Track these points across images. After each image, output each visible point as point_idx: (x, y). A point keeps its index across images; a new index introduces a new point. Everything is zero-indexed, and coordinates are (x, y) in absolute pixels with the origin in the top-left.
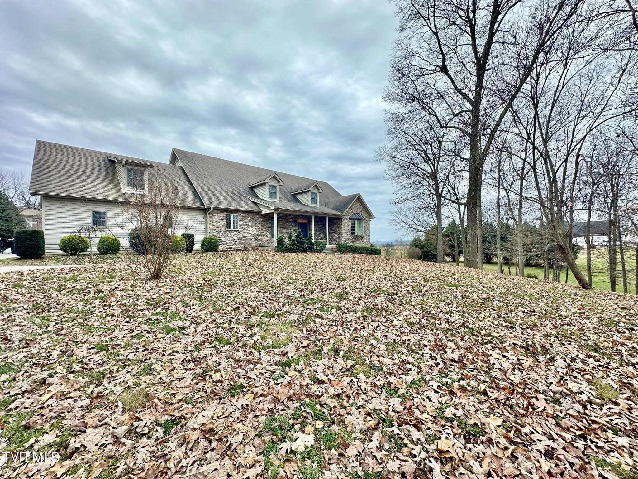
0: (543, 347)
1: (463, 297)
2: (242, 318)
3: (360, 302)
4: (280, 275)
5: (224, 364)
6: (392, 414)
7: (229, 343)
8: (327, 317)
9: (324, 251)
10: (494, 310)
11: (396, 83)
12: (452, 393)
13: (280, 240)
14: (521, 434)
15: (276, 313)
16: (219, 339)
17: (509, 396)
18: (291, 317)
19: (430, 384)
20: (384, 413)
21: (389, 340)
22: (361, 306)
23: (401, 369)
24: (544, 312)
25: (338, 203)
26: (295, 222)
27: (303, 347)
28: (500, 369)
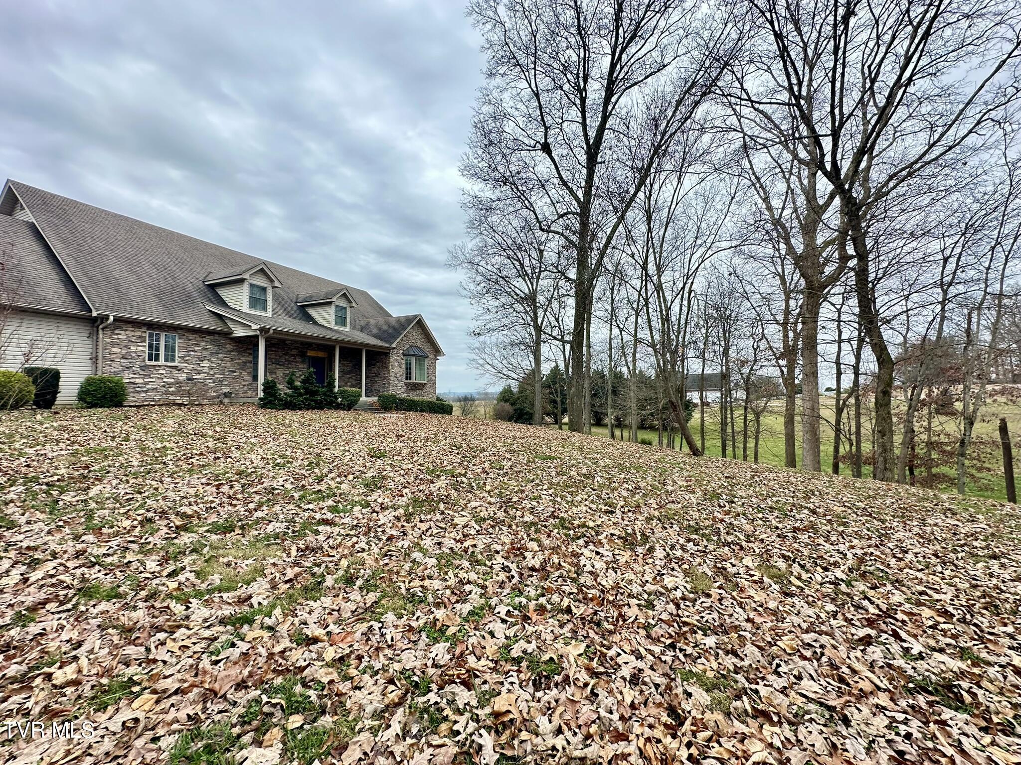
0: (643, 534)
1: (558, 474)
2: (156, 540)
3: (405, 491)
4: (260, 451)
5: (93, 641)
6: (431, 671)
7: (114, 595)
8: (343, 521)
9: (356, 407)
10: (594, 490)
11: (480, 152)
12: (526, 618)
13: (269, 387)
14: (606, 660)
15: (240, 524)
16: (87, 591)
17: (597, 608)
18: (270, 528)
19: (496, 611)
20: (418, 673)
21: (444, 549)
22: (405, 499)
23: (456, 594)
24: (650, 488)
25: (384, 328)
26: (303, 355)
27: (286, 582)
28: (591, 573)
